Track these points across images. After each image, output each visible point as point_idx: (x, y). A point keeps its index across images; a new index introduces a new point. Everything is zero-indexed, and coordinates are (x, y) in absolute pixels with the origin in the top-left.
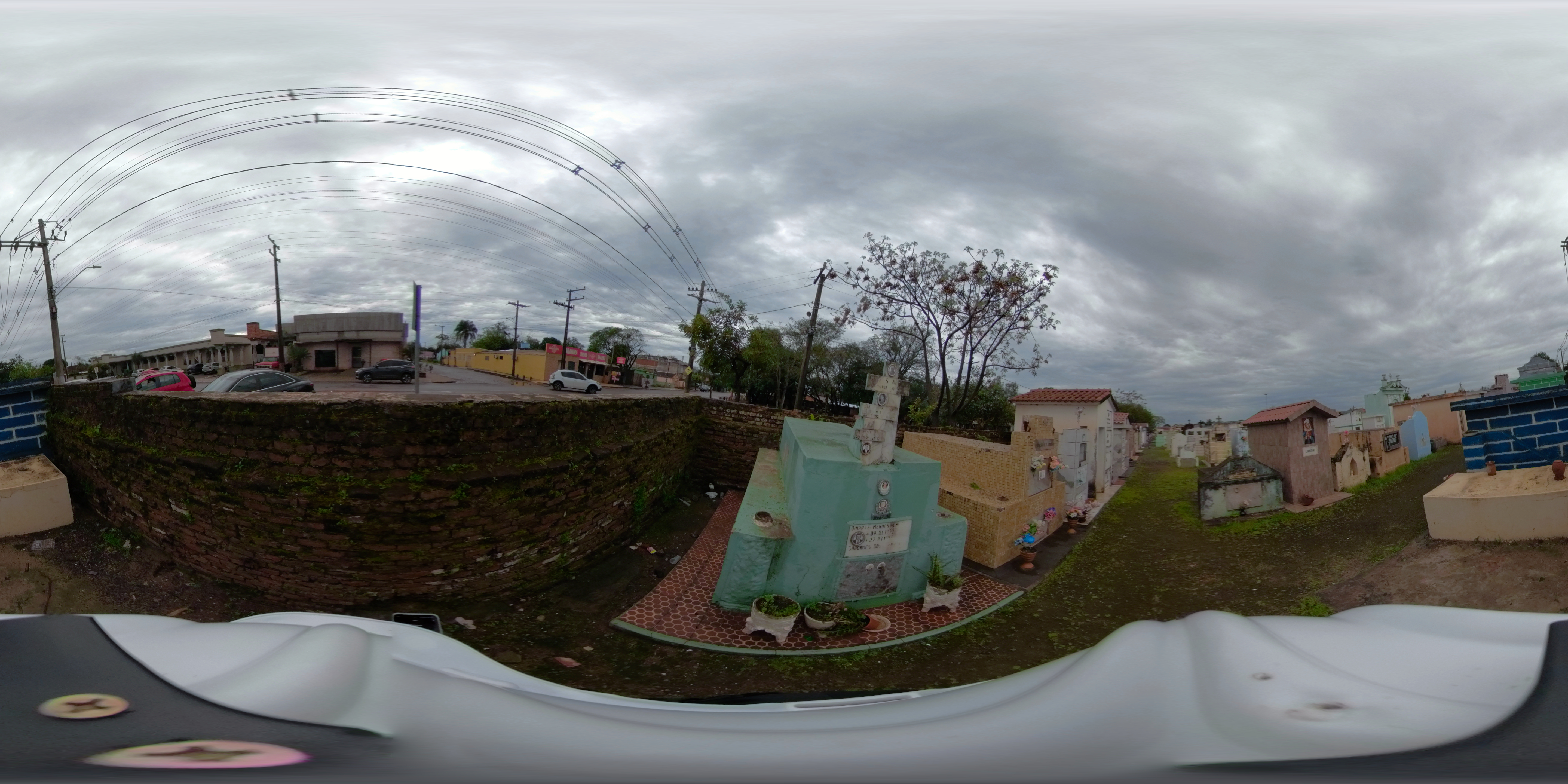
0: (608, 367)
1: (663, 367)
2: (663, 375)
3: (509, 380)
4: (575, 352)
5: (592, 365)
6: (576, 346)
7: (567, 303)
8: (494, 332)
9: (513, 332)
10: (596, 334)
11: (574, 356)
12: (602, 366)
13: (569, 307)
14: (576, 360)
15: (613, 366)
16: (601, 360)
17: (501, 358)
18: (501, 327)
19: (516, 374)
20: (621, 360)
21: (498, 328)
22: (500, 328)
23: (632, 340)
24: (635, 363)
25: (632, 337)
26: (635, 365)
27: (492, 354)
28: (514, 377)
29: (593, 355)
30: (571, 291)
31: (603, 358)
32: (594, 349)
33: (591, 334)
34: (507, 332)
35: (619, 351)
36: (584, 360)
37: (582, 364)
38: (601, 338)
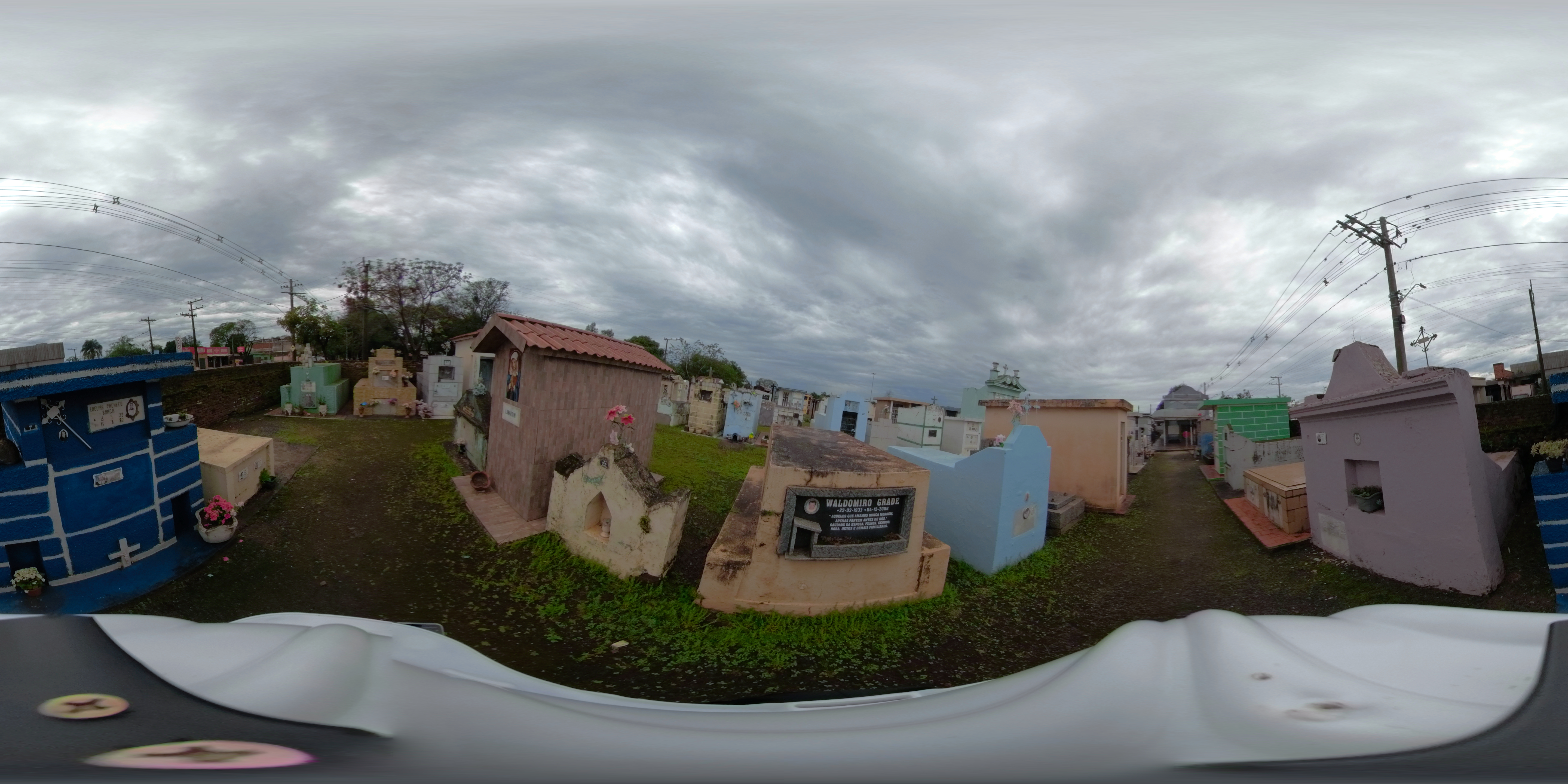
0: (231, 357)
1: (278, 347)
2: (276, 355)
4: (202, 350)
5: (218, 358)
6: (202, 345)
7: (190, 313)
8: (120, 346)
9: (149, 343)
10: (215, 332)
11: (202, 354)
12: (226, 357)
13: (193, 316)
14: (205, 357)
15: (235, 355)
16: (224, 352)
18: (125, 340)
20: (240, 349)
21: (123, 341)
22: (125, 342)
23: (246, 329)
24: (253, 349)
25: (245, 327)
26: (253, 351)
29: (217, 350)
30: (191, 302)
31: (226, 350)
32: (215, 345)
33: (210, 333)
35: (237, 341)
36: (211, 356)
37: (210, 358)
38: (220, 333)
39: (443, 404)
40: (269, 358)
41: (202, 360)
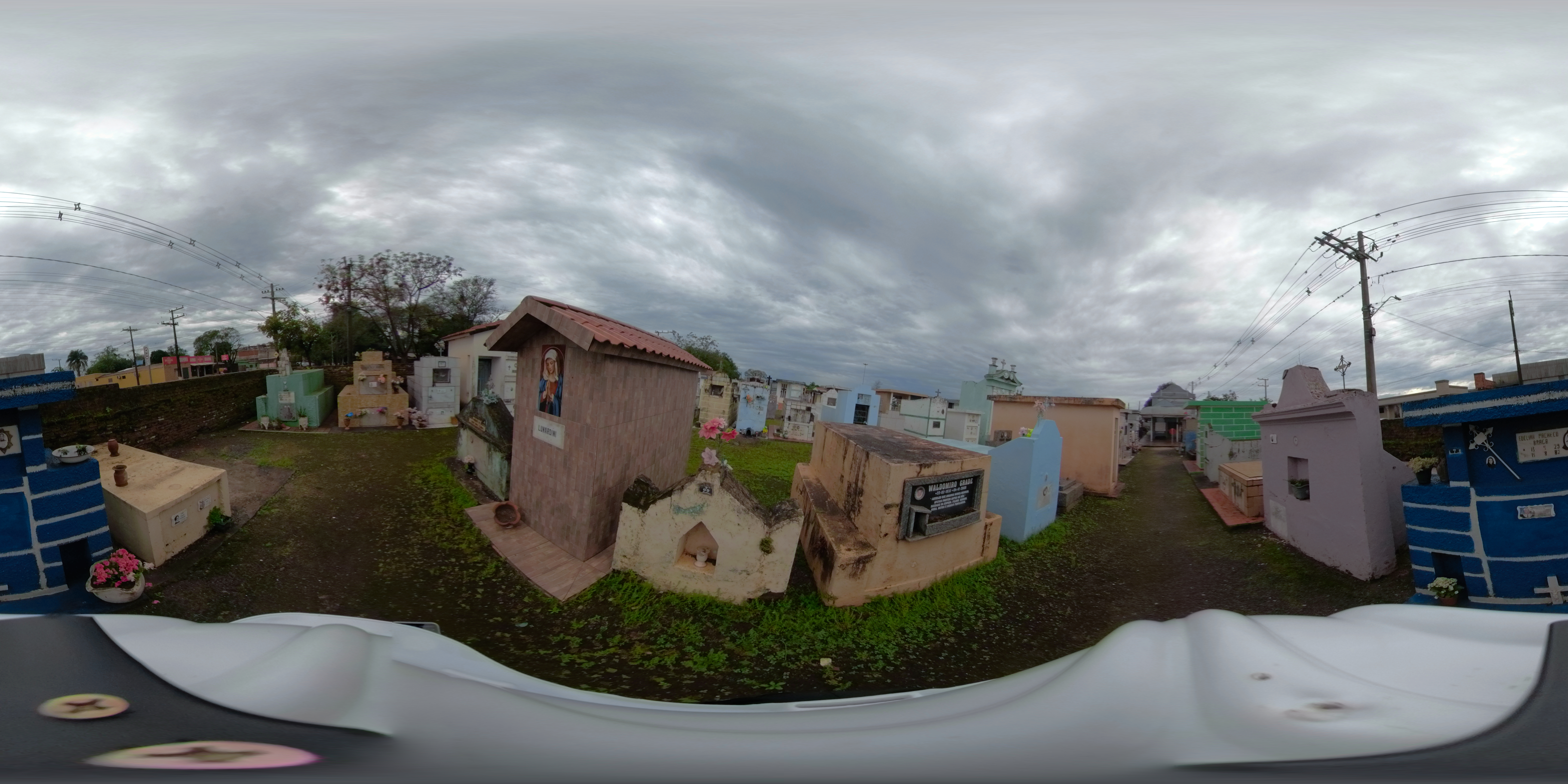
0: (215, 365)
4: (186, 359)
5: (202, 367)
6: (186, 353)
7: (171, 319)
8: (106, 356)
10: (199, 340)
11: (185, 363)
12: (210, 366)
13: (173, 322)
14: (188, 366)
15: (219, 363)
16: (208, 361)
17: (125, 377)
20: (225, 358)
21: (107, 352)
22: (109, 352)
23: (230, 337)
24: (238, 357)
25: (229, 335)
26: (238, 358)
27: (116, 375)
29: (200, 359)
30: (172, 311)
31: (209, 359)
32: (199, 353)
33: (195, 341)
35: (221, 349)
36: (194, 365)
37: (193, 368)
38: (204, 341)
39: (439, 411)
40: (254, 365)
41: (186, 369)
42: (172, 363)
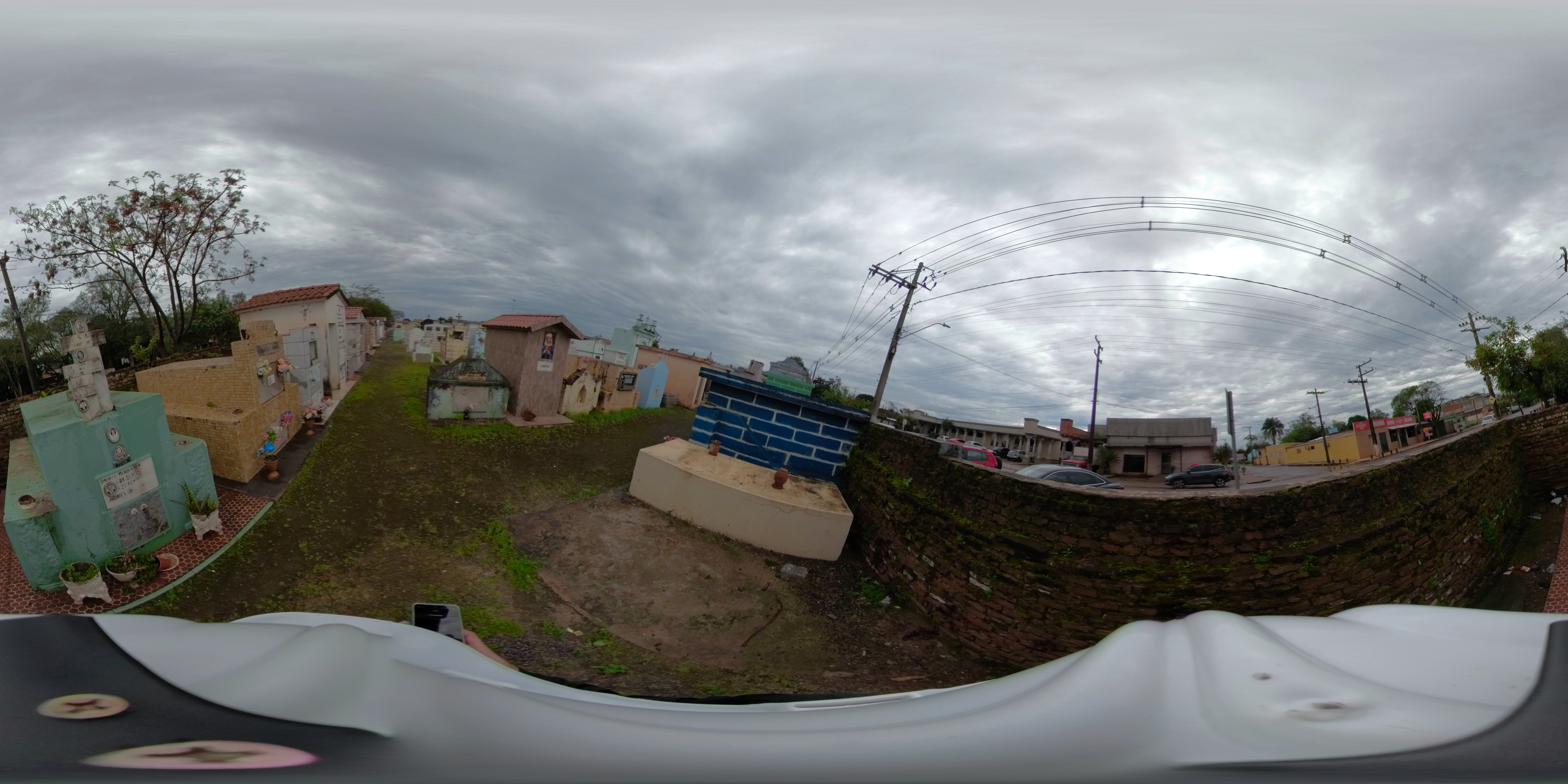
0: (1418, 426)
1: (1470, 406)
2: (1472, 413)
3: (1326, 467)
4: (1382, 423)
5: (1403, 430)
6: (1381, 416)
7: (1360, 379)
8: (1300, 424)
9: (1318, 420)
10: (1396, 399)
11: (1382, 427)
12: (1412, 427)
13: (1363, 382)
14: (1386, 430)
15: (1422, 423)
16: (1409, 421)
17: (1313, 448)
18: (1306, 418)
19: (1331, 460)
20: (1428, 415)
21: (1303, 419)
22: (1305, 420)
23: (1431, 392)
24: (1442, 413)
25: (1429, 390)
26: (1443, 415)
27: (1302, 447)
28: (1330, 464)
29: (1400, 420)
30: (1359, 366)
31: (1410, 419)
32: (1399, 414)
33: (1391, 401)
34: (1313, 421)
35: (1422, 407)
36: (1393, 428)
37: (1391, 431)
38: (1402, 400)
40: (1462, 419)
41: (1383, 435)
42: (1365, 429)
